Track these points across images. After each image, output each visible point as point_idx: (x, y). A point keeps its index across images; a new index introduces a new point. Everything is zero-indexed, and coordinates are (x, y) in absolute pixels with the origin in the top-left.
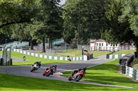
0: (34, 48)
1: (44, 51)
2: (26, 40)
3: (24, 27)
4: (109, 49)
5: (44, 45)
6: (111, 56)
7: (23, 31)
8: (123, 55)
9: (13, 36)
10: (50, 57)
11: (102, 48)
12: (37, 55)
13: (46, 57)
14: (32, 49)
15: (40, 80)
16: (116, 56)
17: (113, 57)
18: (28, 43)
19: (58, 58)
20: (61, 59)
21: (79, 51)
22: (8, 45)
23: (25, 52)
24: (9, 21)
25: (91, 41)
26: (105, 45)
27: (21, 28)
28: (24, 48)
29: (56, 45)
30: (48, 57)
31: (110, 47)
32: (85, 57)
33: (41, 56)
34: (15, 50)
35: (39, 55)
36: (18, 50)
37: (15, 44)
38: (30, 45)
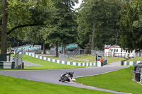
0: (47, 52)
1: (57, 56)
2: (39, 44)
3: (37, 30)
4: (123, 55)
5: (57, 50)
6: (125, 63)
7: (35, 35)
8: (138, 62)
9: (25, 39)
10: (63, 62)
11: (117, 55)
12: (49, 59)
13: (58, 61)
14: (45, 53)
15: (52, 85)
16: (131, 63)
17: (128, 64)
18: (40, 47)
19: (71, 63)
20: (74, 64)
21: (92, 57)
22: (20, 49)
23: (37, 56)
24: (22, 24)
25: (106, 46)
26: (119, 51)
27: (33, 31)
28: (37, 52)
29: (69, 50)
30: (61, 62)
31: (125, 54)
32: (99, 63)
33: (54, 60)
34: (27, 53)
35: (51, 60)
36: (30, 54)
37: (27, 48)
38: (42, 49)
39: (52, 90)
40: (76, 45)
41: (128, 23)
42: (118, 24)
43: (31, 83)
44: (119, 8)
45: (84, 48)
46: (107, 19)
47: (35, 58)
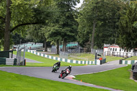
0: (48, 49)
1: (58, 54)
2: (41, 42)
3: (39, 29)
5: (58, 48)
6: (124, 62)
7: (37, 33)
8: (136, 61)
9: (28, 37)
11: (116, 54)
12: (50, 57)
13: (59, 59)
14: (46, 51)
15: (52, 82)
16: (129, 62)
17: (126, 63)
18: (42, 45)
19: (72, 61)
20: (74, 62)
21: (92, 55)
22: (22, 46)
23: (38, 54)
25: (105, 45)
26: (118, 50)
27: (35, 29)
28: (38, 50)
29: (70, 48)
30: (61, 60)
31: (123, 53)
32: (98, 61)
33: (54, 58)
34: (29, 51)
35: (52, 58)
36: (32, 51)
37: (29, 45)
38: (44, 47)
39: (52, 86)
40: (76, 44)
41: (127, 23)
42: (117, 24)
43: (32, 80)
44: (119, 9)
45: (84, 47)
46: (107, 19)
47: (36, 55)
